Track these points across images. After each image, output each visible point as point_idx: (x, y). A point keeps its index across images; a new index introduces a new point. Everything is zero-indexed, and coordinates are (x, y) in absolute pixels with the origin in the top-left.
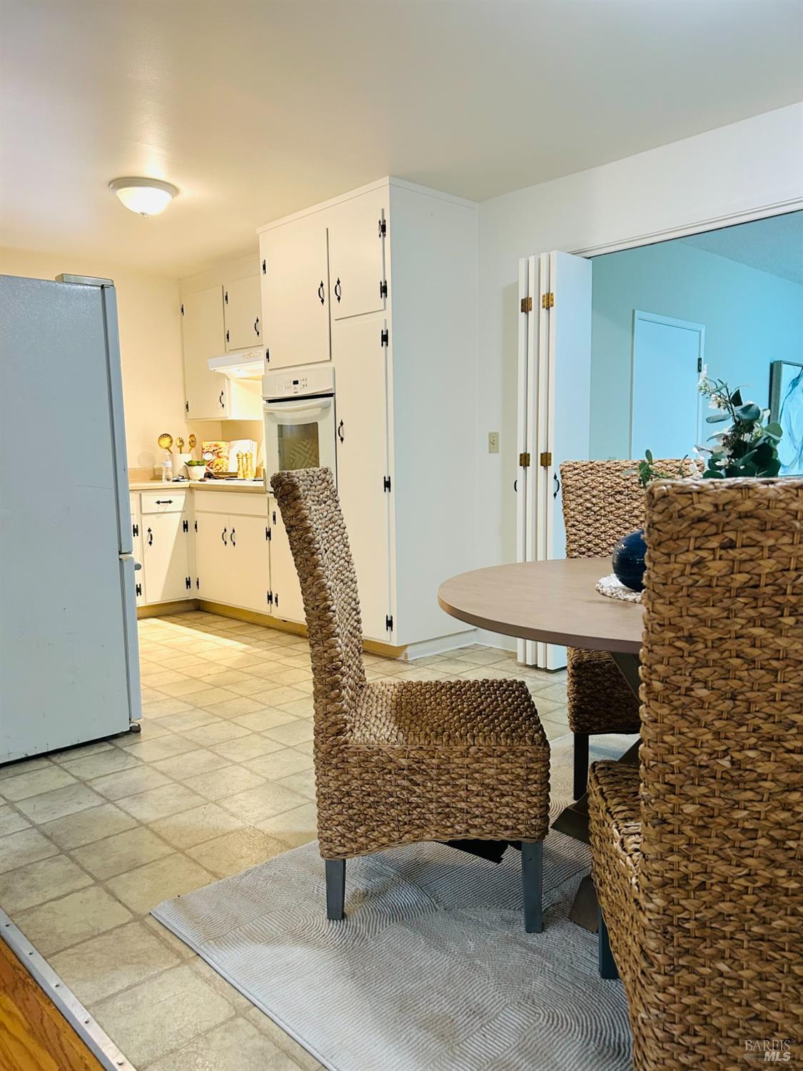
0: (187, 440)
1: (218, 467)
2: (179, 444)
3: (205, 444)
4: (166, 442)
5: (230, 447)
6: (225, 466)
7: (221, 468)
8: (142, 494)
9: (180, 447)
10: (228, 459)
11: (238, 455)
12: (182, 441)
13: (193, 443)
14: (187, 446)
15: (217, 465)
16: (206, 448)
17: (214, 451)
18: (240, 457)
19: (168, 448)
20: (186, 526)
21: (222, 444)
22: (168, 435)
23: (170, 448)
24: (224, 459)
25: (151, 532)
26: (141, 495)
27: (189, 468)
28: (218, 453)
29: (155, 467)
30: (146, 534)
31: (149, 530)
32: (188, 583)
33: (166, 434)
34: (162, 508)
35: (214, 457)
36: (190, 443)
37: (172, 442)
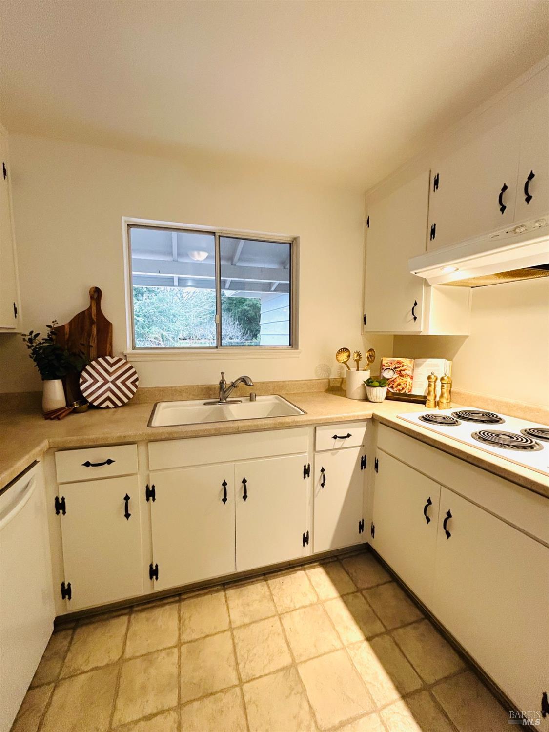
0: (365, 355)
1: (400, 387)
2: (356, 358)
3: (386, 361)
4: (343, 357)
5: (416, 366)
6: (408, 387)
7: (403, 389)
8: (317, 428)
9: (357, 361)
10: (412, 378)
11: (429, 378)
12: (359, 355)
13: (371, 358)
14: (364, 361)
15: (399, 384)
16: (386, 365)
17: (395, 368)
18: (433, 379)
19: (345, 363)
20: (363, 463)
21: (406, 361)
22: (346, 349)
23: (347, 363)
24: (409, 380)
25: (324, 472)
26: (315, 428)
27: (368, 388)
28: (400, 371)
29: (330, 378)
30: (318, 473)
31: (323, 470)
32: (361, 527)
33: (344, 349)
34: (338, 443)
35: (396, 376)
36: (368, 358)
37: (349, 356)
